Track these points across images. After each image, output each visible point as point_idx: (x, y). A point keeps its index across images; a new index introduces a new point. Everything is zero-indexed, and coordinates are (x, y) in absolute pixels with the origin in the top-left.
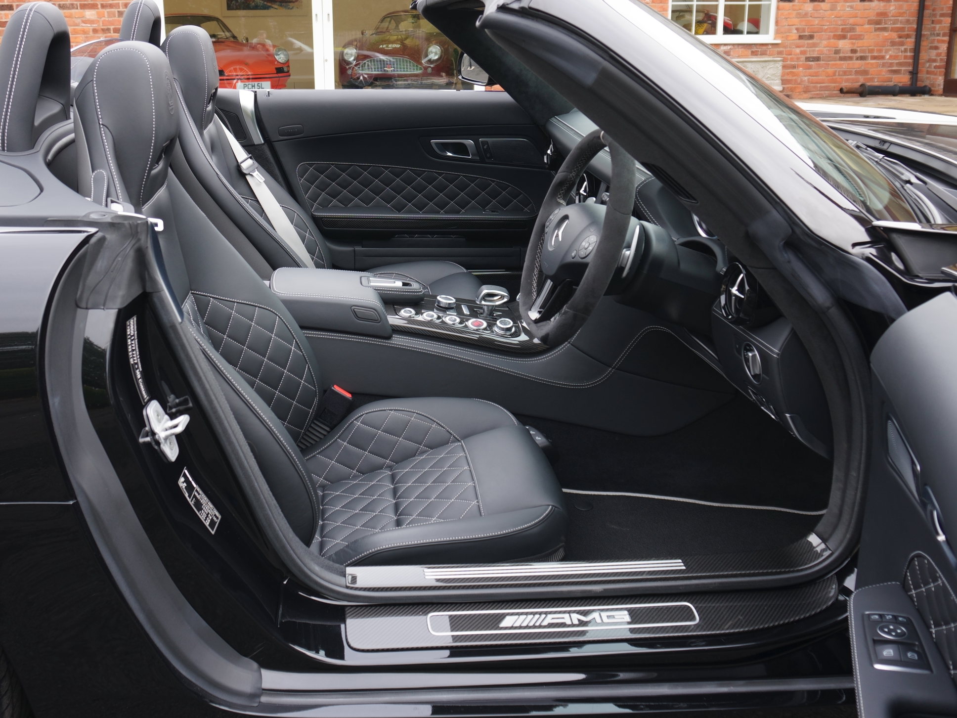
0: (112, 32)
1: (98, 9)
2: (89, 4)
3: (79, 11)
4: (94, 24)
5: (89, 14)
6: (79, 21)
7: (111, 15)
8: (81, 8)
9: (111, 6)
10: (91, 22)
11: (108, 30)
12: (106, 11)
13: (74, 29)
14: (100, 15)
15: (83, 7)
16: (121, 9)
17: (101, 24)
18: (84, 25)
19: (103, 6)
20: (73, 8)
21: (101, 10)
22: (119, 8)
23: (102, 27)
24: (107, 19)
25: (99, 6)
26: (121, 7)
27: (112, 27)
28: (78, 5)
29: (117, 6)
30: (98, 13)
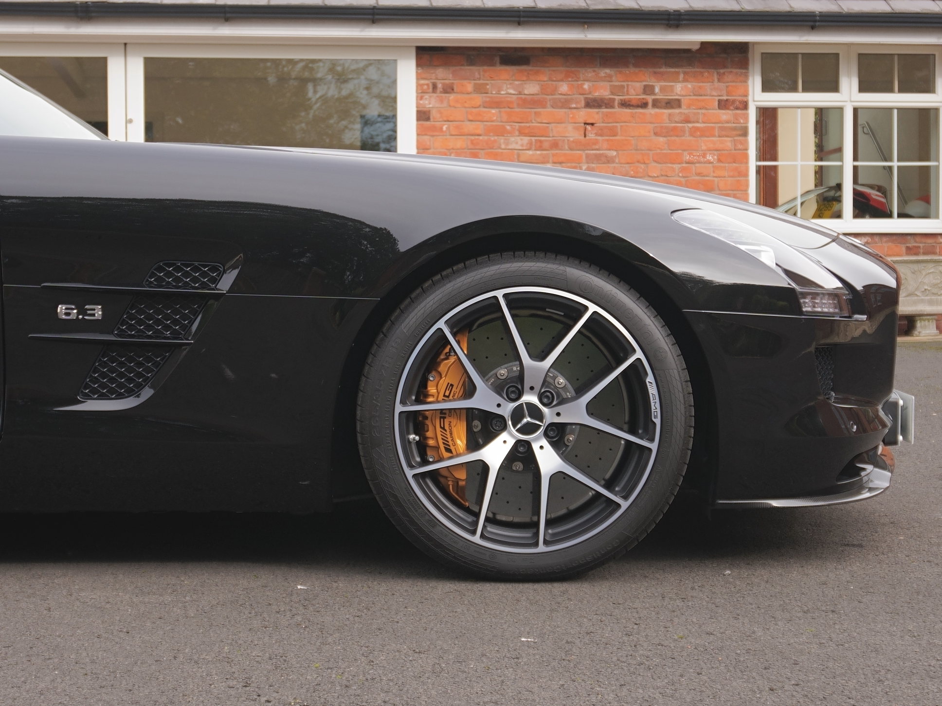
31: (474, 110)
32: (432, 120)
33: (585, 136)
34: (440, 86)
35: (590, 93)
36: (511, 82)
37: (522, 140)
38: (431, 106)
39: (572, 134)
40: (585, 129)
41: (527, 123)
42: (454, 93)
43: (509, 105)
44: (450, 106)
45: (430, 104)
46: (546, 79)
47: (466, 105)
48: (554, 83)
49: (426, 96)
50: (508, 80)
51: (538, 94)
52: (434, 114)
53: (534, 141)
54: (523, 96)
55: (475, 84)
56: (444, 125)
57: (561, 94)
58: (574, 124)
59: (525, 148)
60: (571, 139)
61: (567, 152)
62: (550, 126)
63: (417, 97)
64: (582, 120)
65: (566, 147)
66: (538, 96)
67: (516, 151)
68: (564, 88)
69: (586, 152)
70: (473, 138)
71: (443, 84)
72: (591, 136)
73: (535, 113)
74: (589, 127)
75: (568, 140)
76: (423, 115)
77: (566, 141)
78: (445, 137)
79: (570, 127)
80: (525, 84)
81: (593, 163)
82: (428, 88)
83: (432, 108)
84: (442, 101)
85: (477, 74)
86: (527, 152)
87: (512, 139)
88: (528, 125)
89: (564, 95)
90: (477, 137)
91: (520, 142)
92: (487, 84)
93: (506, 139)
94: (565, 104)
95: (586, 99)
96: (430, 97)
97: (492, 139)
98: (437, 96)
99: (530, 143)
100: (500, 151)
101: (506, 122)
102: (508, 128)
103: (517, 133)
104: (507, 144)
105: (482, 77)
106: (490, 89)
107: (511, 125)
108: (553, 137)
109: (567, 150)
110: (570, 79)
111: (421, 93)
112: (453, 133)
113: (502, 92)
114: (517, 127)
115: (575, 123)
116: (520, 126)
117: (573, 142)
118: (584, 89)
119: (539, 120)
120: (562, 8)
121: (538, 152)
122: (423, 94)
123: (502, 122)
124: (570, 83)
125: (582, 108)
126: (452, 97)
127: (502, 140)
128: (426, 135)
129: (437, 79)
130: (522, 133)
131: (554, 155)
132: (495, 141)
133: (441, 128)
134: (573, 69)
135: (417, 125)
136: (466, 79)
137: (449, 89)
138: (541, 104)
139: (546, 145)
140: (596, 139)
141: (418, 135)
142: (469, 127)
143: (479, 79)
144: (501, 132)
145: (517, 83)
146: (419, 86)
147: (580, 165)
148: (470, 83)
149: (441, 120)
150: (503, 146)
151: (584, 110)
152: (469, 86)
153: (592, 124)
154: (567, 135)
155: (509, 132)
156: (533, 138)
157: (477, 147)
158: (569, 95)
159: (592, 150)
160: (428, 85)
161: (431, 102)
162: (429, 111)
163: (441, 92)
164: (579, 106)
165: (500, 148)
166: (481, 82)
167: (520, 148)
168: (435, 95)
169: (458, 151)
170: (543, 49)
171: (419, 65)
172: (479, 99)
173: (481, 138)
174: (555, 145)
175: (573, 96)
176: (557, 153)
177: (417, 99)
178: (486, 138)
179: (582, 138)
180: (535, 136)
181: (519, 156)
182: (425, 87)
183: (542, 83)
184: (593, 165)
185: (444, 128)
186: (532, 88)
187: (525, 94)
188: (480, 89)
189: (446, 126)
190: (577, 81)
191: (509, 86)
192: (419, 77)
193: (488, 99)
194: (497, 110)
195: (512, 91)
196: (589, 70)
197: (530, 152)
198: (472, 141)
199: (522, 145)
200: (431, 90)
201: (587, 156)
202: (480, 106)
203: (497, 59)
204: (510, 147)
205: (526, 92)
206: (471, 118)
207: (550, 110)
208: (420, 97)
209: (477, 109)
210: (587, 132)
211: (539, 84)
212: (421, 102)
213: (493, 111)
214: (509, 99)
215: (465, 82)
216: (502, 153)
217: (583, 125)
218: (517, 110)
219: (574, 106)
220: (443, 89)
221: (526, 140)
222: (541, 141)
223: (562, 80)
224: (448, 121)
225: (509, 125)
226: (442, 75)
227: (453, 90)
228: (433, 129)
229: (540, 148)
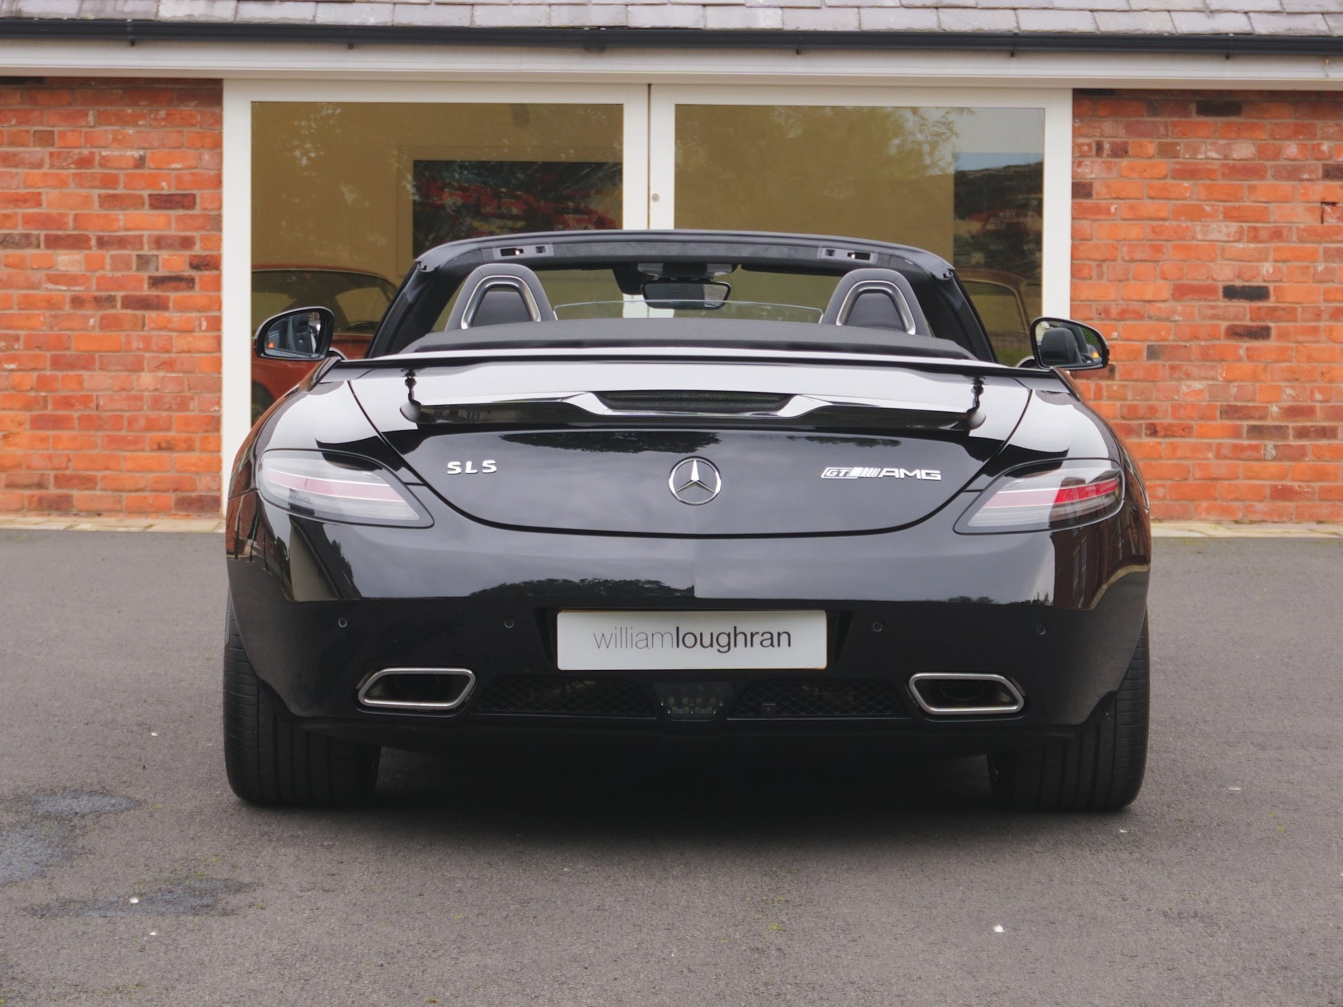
0: (119, 305)
1: (89, 248)
2: (69, 236)
3: (43, 251)
4: (76, 285)
5: (67, 260)
6: (40, 275)
7: (117, 263)
8: (48, 247)
9: (122, 243)
10: (70, 280)
11: (111, 300)
12: (109, 254)
13: (26, 296)
14: (93, 265)
15: (54, 242)
16: (146, 251)
17: (94, 287)
18: (51, 286)
19: (102, 243)
20: (28, 245)
21: (95, 251)
22: (142, 248)
23: (96, 294)
24: (109, 274)
25: (93, 242)
26: (146, 247)
27: (119, 294)
28: (42, 239)
29: (137, 242)
30: (87, 258)
31: (1156, 182)
32: (1094, 196)
33: (1322, 221)
34: (1107, 146)
35: (1330, 157)
36: (1213, 141)
37: (1227, 226)
38: (1093, 176)
39: (1301, 216)
40: (1323, 211)
41: (1235, 201)
42: (1129, 157)
43: (1210, 174)
44: (1121, 176)
45: (1092, 173)
46: (1264, 137)
47: (1146, 175)
48: (1277, 142)
49: (1087, 162)
50: (1208, 138)
51: (1253, 159)
52: (1098, 188)
53: (1246, 228)
54: (1231, 162)
55: (1159, 143)
56: (1112, 204)
57: (1287, 159)
58: (1306, 204)
59: (1232, 239)
60: (1302, 226)
61: (1294, 245)
62: (1272, 206)
63: (1073, 163)
64: (1318, 198)
65: (1295, 237)
66: (1254, 162)
67: (1219, 244)
68: (1292, 149)
69: (1324, 245)
70: (1155, 223)
71: (1112, 144)
72: (1331, 221)
73: (1250, 187)
74: (1328, 209)
75: (1297, 228)
76: (1080, 190)
77: (1294, 228)
78: (1113, 222)
79: (1300, 209)
80: (1234, 143)
81: (1333, 262)
82: (1090, 150)
83: (1096, 178)
84: (1109, 169)
85: (1162, 129)
86: (1236, 244)
87: (1214, 226)
88: (1237, 204)
89: (1292, 160)
90: (1161, 223)
91: (1225, 230)
92: (1178, 144)
93: (1204, 226)
94: (1293, 173)
95: (1325, 165)
96: (1093, 162)
97: (1184, 225)
98: (1103, 162)
99: (1241, 232)
100: (1195, 242)
101: (1204, 201)
102: (1208, 209)
103: (1221, 217)
104: (1206, 233)
105: (1170, 133)
106: (1182, 152)
107: (1212, 205)
108: (1275, 222)
109: (1295, 242)
110: (1301, 137)
111: (1079, 156)
112: (1126, 217)
113: (1200, 157)
114: (1221, 209)
115: (1308, 202)
116: (1224, 207)
117: (1304, 230)
118: (1321, 152)
119: (1253, 198)
120: (1291, 33)
121: (1252, 245)
122: (1081, 159)
123: (1198, 200)
124: (1302, 142)
125: (1319, 180)
126: (1124, 162)
127: (1198, 227)
128: (1084, 218)
129: (1102, 136)
130: (1229, 216)
131: (1275, 250)
132: (1188, 228)
133: (1109, 209)
134: (1305, 122)
135: (1073, 204)
136: (1145, 136)
137: (1120, 151)
138: (1258, 173)
139: (1263, 234)
140: (1339, 227)
141: (1073, 218)
142: (1149, 207)
143: (1167, 136)
144: (1196, 214)
145: (1222, 142)
146: (1076, 147)
147: (1315, 264)
148: (1150, 142)
149: (1108, 196)
150: (1199, 236)
151: (1321, 182)
152: (1151, 148)
153: (1334, 204)
154: (1295, 220)
155: (1209, 216)
156: (1245, 225)
157: (1160, 238)
158: (1300, 160)
159: (1333, 242)
160: (1089, 145)
161: (1094, 171)
162: (1091, 184)
163: (1108, 156)
164: (1314, 176)
165: (1193, 238)
166: (1169, 140)
167: (1226, 239)
168: (1099, 160)
169: (1133, 243)
170: (1261, 93)
171: (1076, 115)
172: (1166, 165)
173: (1167, 223)
174: (1277, 234)
175: (1306, 162)
176: (1280, 247)
177: (1073, 167)
178: (1174, 223)
179: (1318, 224)
180: (1247, 222)
181: (1223, 250)
182: (1086, 148)
183: (1259, 142)
184: (1334, 265)
185: (1113, 209)
186: (1243, 150)
187: (1234, 160)
188: (1166, 151)
189: (1115, 206)
190: (1312, 139)
191: (1209, 147)
192: (1076, 133)
193: (1178, 167)
194: (1192, 182)
195: (1214, 155)
196: (1330, 123)
197: (1240, 245)
198: (1153, 228)
199: (1228, 235)
200: (1094, 152)
201: (1326, 251)
202: (1166, 176)
203: (1193, 107)
204: (1210, 237)
205: (1235, 156)
206: (1152, 194)
207: (1270, 181)
208: (1077, 163)
209: (1162, 181)
210: (1325, 216)
211: (1254, 144)
212: (1079, 170)
213: (1186, 184)
214: (1209, 166)
215: (1145, 141)
216: (1198, 246)
217: (1319, 205)
218: (1221, 182)
219: (1306, 176)
220: (1112, 151)
221: (1233, 227)
222: (1256, 229)
223: (1288, 138)
224: (1118, 198)
225: (1208, 205)
226: (1111, 130)
227: (1126, 152)
228: (1097, 210)
229: (1255, 239)
